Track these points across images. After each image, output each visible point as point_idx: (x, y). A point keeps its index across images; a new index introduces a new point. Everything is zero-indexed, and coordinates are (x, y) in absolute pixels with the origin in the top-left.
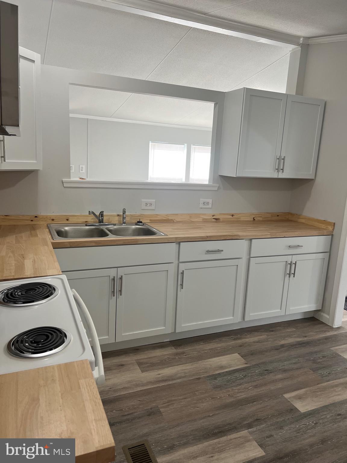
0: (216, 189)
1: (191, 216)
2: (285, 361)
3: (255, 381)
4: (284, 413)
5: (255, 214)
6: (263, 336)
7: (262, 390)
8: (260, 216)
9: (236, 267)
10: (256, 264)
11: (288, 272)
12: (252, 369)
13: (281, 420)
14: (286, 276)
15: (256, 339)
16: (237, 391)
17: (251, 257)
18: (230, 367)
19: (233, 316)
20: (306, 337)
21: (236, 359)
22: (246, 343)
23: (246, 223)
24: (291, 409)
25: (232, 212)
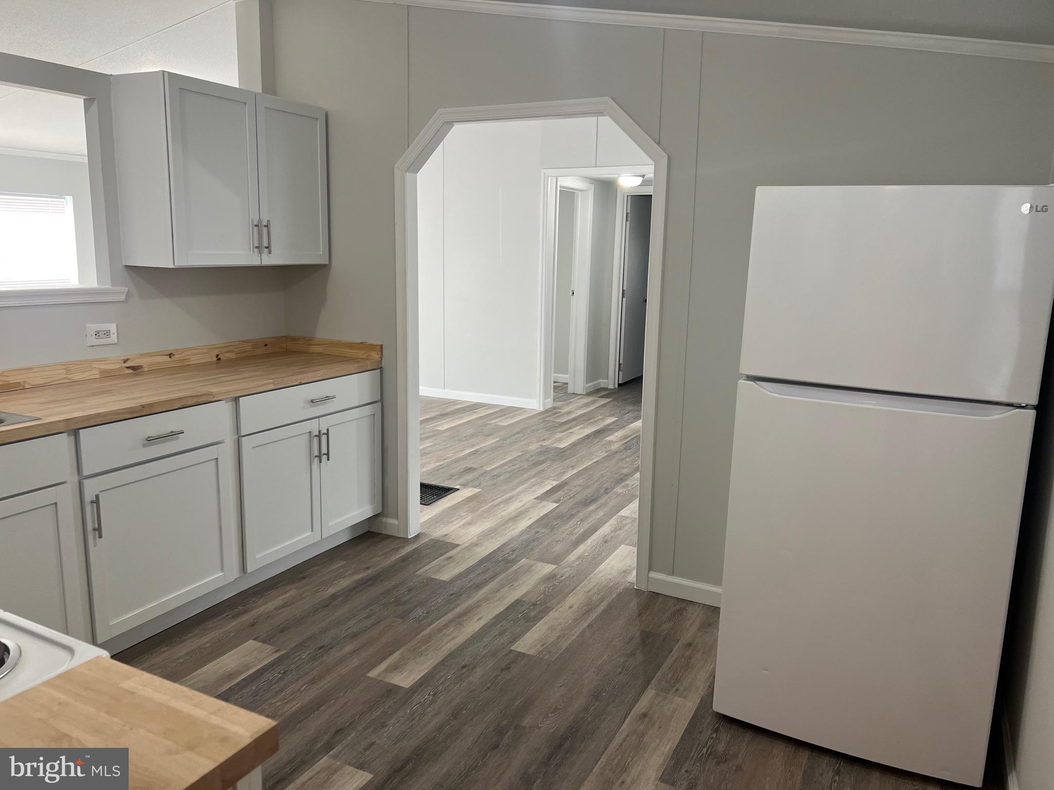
0: (123, 298)
1: (68, 367)
2: (348, 621)
3: (308, 673)
4: (379, 701)
5: (219, 346)
6: (291, 592)
7: (325, 682)
8: (231, 348)
9: (213, 462)
10: (253, 448)
11: (316, 453)
12: (293, 657)
13: (378, 713)
14: (313, 461)
15: (278, 602)
16: (279, 703)
17: (243, 434)
18: (248, 669)
19: (222, 570)
20: (368, 568)
21: (253, 651)
22: (260, 616)
23: (202, 367)
24: (389, 691)
25: (170, 348)
